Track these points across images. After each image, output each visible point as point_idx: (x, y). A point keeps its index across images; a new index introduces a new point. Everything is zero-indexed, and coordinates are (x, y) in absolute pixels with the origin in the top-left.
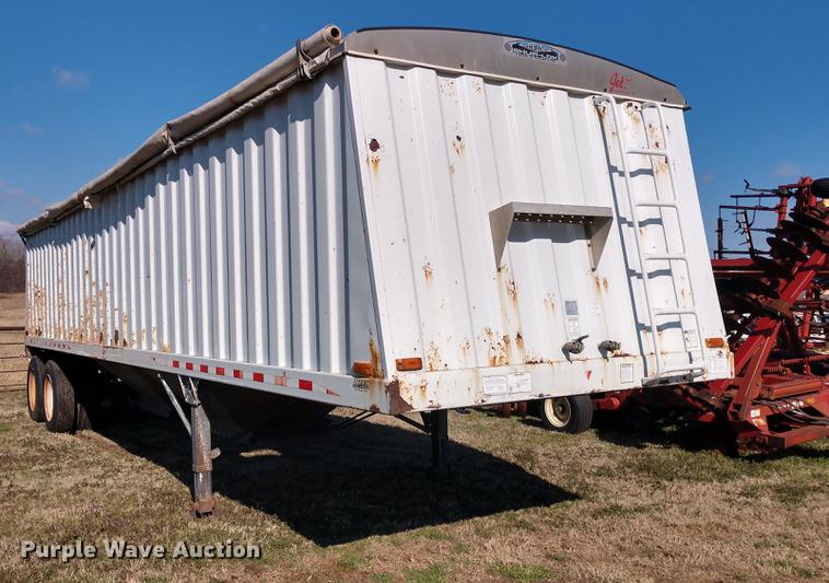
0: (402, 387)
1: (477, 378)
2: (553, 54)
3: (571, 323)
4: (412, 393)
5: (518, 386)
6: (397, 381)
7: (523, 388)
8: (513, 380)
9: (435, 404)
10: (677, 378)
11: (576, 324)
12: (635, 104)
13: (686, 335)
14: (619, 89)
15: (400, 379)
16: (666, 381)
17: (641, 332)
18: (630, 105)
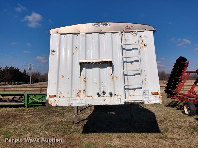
0: (49, 101)
1: (69, 100)
2: (107, 24)
3: (103, 88)
4: (52, 102)
5: (81, 102)
6: (48, 99)
7: (83, 103)
8: (80, 101)
9: (58, 105)
10: (138, 103)
11: (105, 88)
12: (134, 32)
13: (145, 91)
14: (129, 29)
15: (49, 99)
16: (134, 103)
17: (126, 90)
18: (133, 32)
